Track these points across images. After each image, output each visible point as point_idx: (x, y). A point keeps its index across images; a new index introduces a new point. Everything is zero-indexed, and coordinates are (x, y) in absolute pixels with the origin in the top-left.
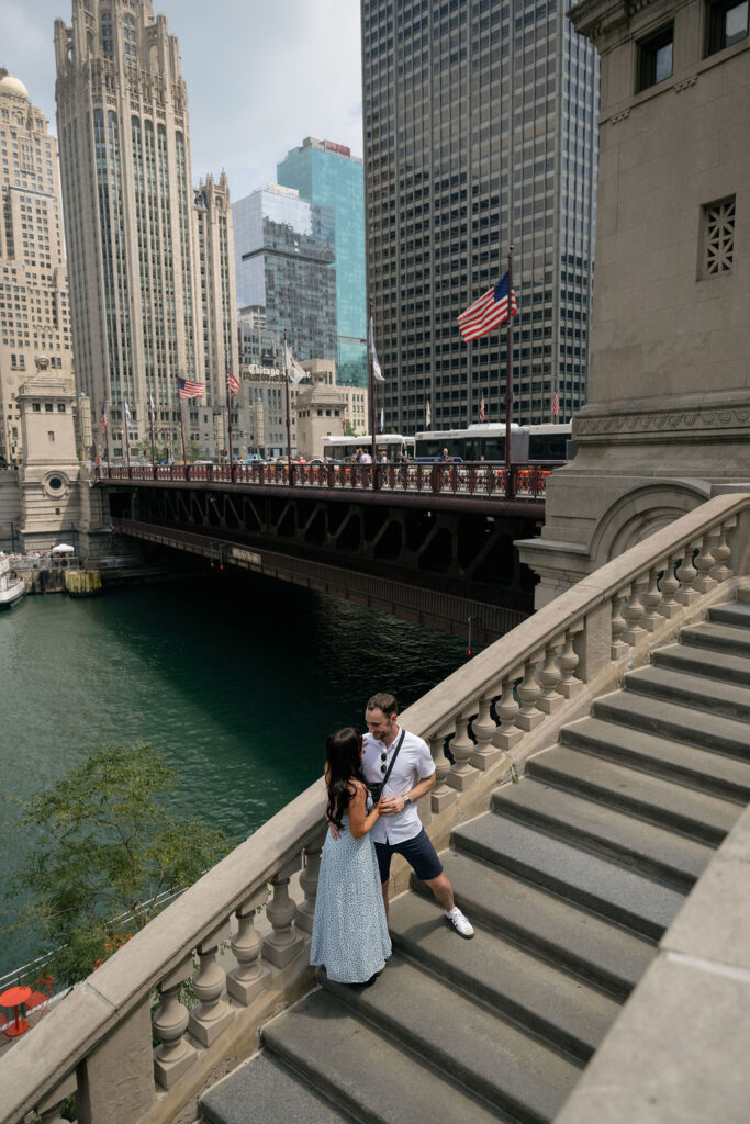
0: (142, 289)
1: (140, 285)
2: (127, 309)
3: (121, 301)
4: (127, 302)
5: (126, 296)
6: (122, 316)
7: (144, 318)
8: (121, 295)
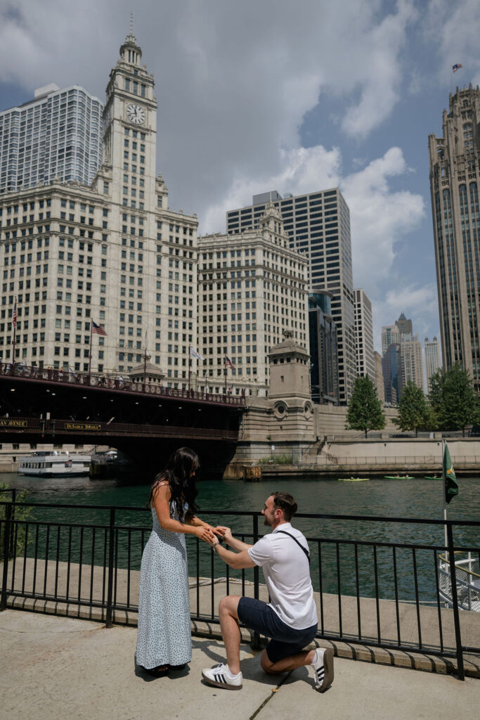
0: (469, 296)
1: (466, 294)
2: (457, 314)
3: (453, 309)
4: (457, 308)
5: (457, 304)
6: (453, 319)
7: (470, 317)
8: (452, 305)
